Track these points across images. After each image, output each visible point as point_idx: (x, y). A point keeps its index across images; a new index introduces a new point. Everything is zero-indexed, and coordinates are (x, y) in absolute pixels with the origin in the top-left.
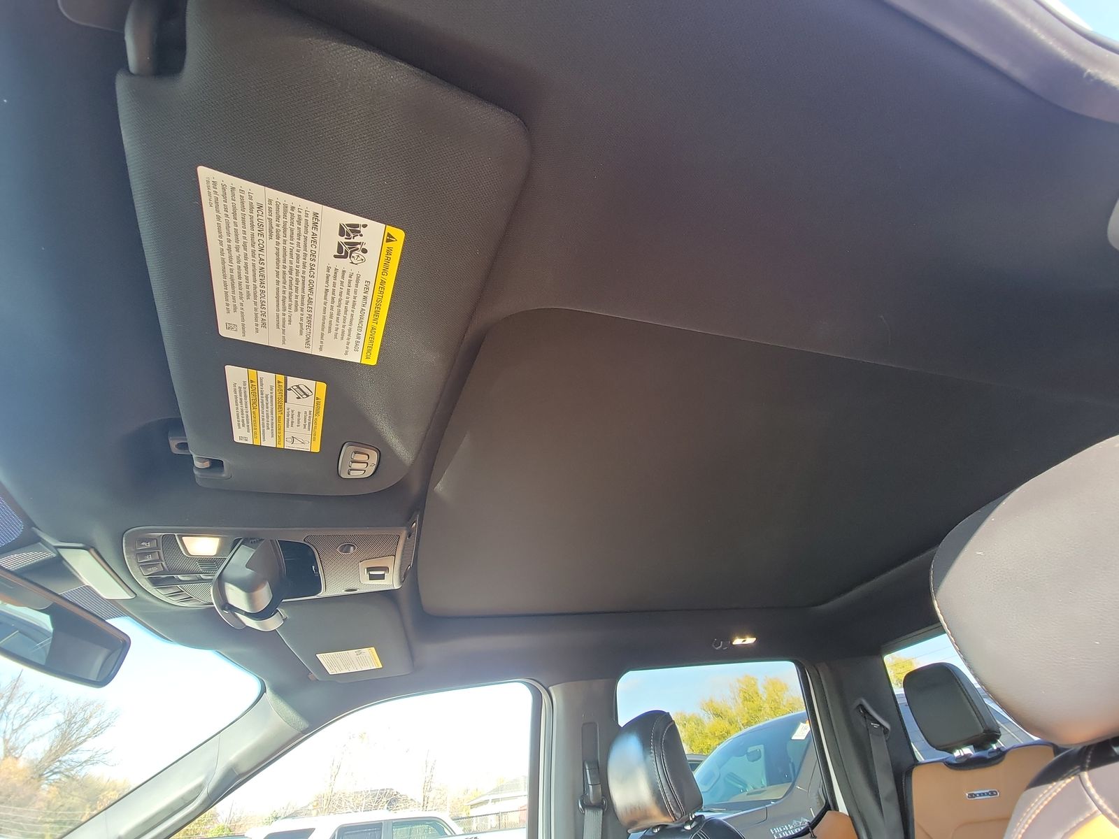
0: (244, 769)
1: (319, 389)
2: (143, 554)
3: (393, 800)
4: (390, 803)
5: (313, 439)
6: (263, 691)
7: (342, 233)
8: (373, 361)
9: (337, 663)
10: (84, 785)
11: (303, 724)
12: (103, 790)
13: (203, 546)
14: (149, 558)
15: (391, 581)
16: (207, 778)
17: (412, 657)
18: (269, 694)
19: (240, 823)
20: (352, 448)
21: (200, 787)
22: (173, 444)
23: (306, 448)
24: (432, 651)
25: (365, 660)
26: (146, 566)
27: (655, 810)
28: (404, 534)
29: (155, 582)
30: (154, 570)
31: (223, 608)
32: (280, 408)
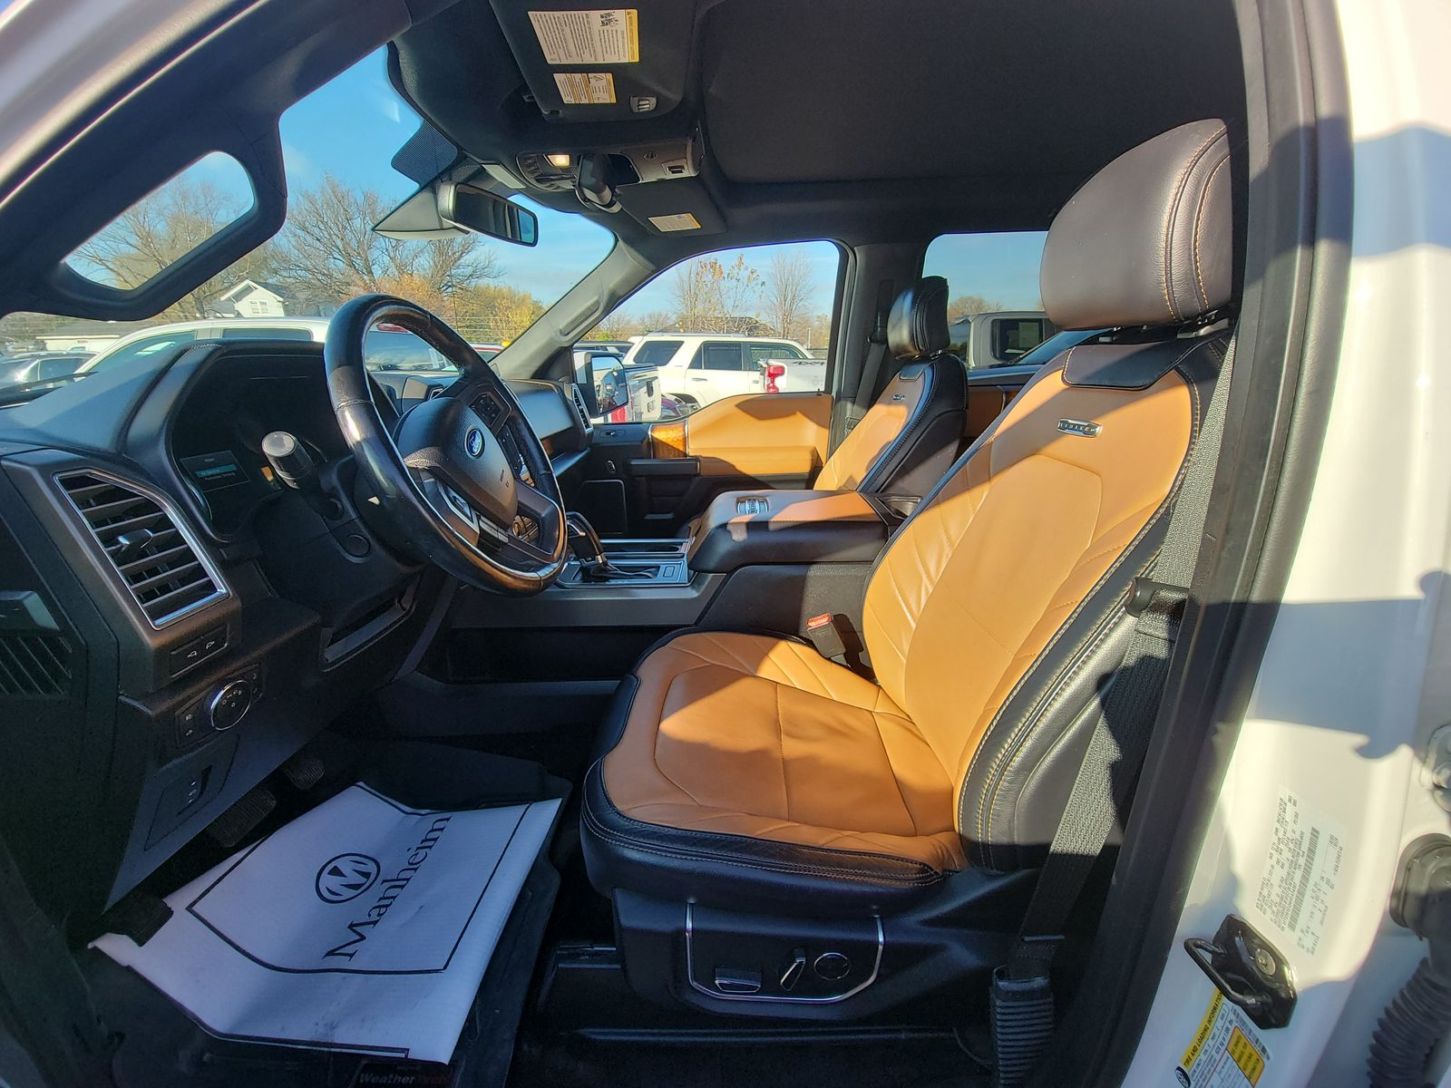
0: (621, 293)
1: (610, 76)
2: (529, 166)
3: (753, 328)
4: (750, 330)
5: (611, 97)
6: (617, 240)
7: (602, 17)
8: (637, 60)
9: (666, 224)
10: (478, 294)
11: (652, 267)
12: (495, 298)
13: (561, 160)
14: (533, 168)
15: (689, 172)
16: (600, 297)
17: (725, 221)
18: (621, 242)
19: (620, 332)
20: (637, 99)
21: (597, 302)
22: (525, 97)
23: (608, 101)
24: (740, 215)
25: (685, 222)
26: (532, 172)
27: (911, 349)
28: (690, 143)
29: (537, 181)
30: (536, 175)
31: (584, 201)
32: (587, 86)
